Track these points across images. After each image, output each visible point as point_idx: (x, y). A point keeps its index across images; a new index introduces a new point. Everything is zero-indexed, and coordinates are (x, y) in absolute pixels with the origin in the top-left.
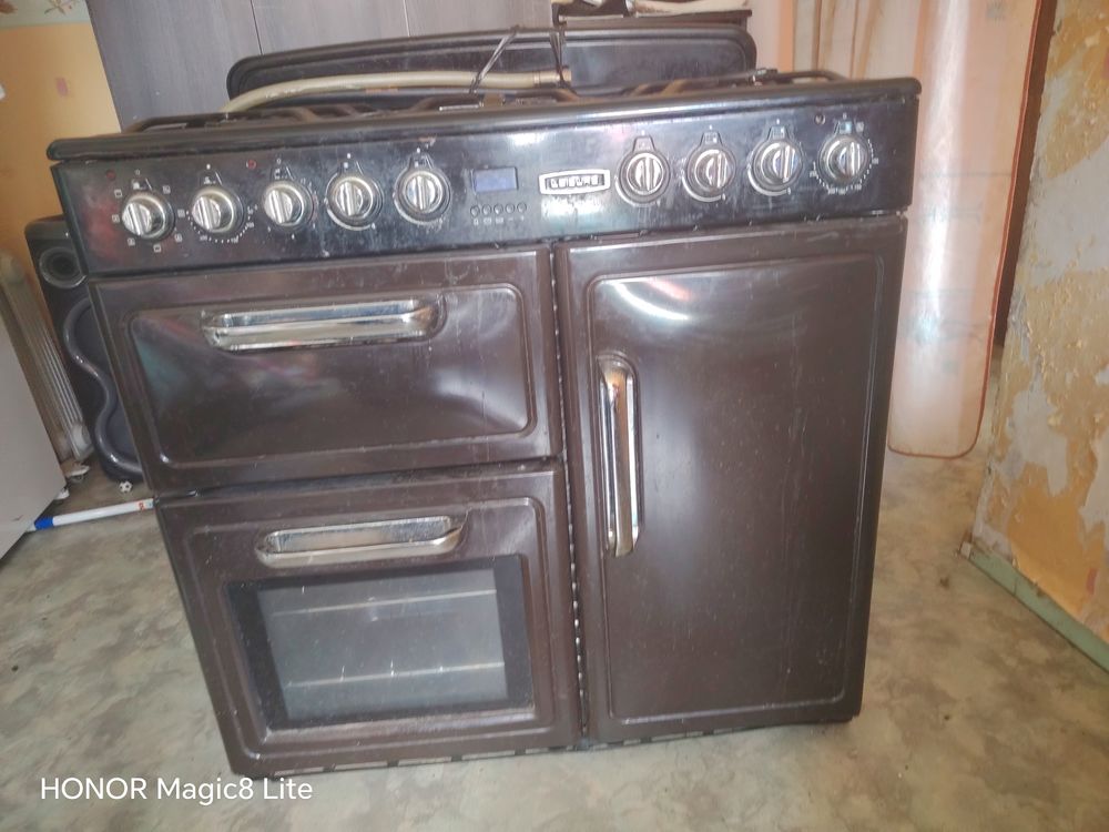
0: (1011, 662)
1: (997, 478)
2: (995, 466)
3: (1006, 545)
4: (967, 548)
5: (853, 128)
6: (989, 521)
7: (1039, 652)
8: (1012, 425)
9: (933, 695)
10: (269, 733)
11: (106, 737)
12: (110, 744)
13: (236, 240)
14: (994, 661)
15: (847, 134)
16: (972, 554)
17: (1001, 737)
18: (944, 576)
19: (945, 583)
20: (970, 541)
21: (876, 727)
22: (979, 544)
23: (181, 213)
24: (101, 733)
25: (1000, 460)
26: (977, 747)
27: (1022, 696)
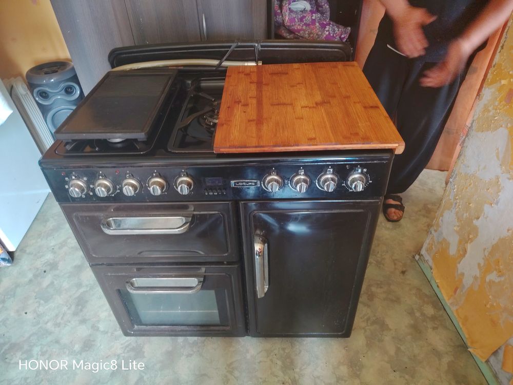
0: (418, 314)
1: (433, 236)
2: (433, 232)
3: (431, 262)
4: (417, 257)
5: (362, 171)
6: (427, 250)
7: (430, 310)
8: (442, 221)
9: (383, 326)
10: (136, 326)
11: (80, 307)
12: (81, 310)
13: (113, 195)
14: (411, 313)
15: (359, 173)
16: (418, 260)
17: (402, 348)
18: (404, 269)
19: (403, 272)
20: (419, 254)
21: (358, 339)
22: (422, 257)
23: (91, 186)
24: (78, 305)
25: (436, 231)
26: (392, 351)
27: (417, 330)
